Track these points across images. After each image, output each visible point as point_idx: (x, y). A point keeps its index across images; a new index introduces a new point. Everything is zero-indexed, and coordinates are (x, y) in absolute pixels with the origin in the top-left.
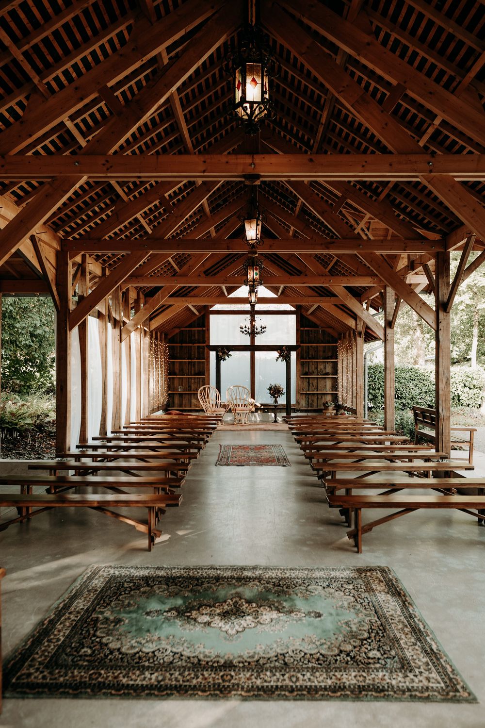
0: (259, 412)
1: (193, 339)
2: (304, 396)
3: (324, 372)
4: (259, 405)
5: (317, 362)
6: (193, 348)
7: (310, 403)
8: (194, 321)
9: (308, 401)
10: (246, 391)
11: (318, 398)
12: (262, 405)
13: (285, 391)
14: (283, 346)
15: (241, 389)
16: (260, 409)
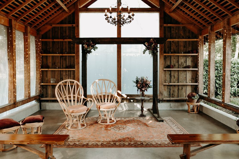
0: (125, 102)
1: (64, 35)
2: (166, 87)
3: (185, 65)
4: (125, 96)
5: (178, 56)
6: (64, 43)
7: (171, 93)
8: (65, 19)
9: (170, 92)
10: (112, 85)
11: (178, 89)
12: (128, 96)
13: (151, 84)
14: (150, 38)
15: (107, 82)
16: (126, 99)
